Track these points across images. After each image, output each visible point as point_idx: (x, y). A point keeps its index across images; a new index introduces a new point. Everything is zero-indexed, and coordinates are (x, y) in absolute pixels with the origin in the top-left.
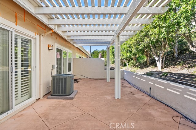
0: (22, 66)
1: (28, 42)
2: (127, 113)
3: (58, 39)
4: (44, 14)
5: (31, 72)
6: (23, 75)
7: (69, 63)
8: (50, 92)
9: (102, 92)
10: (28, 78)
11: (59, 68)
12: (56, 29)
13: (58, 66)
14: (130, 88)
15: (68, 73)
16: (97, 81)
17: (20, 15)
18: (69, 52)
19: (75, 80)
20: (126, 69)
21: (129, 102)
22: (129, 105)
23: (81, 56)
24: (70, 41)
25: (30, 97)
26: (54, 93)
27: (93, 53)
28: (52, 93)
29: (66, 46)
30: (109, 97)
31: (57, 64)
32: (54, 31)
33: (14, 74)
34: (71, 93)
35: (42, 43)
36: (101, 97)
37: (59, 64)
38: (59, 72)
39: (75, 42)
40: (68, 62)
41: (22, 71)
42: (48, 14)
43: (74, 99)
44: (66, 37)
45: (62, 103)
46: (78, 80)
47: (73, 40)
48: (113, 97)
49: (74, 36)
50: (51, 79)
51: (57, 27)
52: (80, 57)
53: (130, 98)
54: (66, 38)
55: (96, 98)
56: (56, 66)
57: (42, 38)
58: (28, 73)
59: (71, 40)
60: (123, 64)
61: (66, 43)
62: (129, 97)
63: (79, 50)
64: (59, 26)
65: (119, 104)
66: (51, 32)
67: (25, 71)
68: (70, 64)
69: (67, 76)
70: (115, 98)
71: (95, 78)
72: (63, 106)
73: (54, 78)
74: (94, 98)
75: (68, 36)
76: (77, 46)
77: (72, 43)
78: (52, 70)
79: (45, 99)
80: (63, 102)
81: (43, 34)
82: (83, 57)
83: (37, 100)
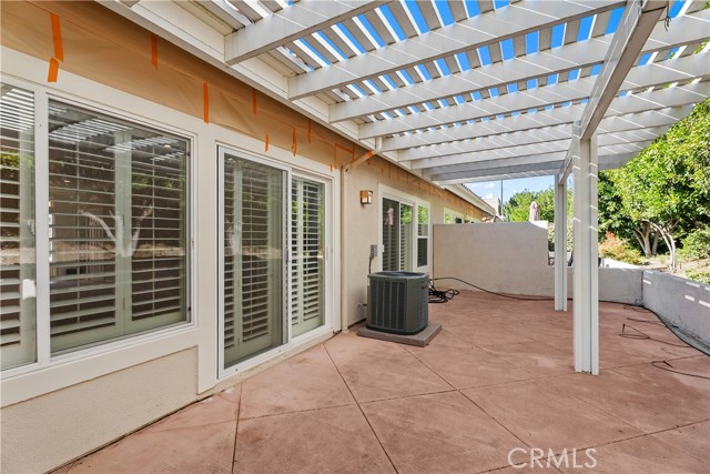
0: (305, 248)
1: (316, 190)
2: (611, 425)
3: (386, 171)
4: (352, 119)
5: (322, 261)
6: (307, 269)
7: (419, 240)
8: (364, 320)
9: (526, 340)
10: (316, 276)
11: (390, 254)
12: (378, 148)
13: (386, 249)
14: (659, 346)
15: (416, 269)
16: (514, 303)
17: (302, 131)
18: (419, 206)
19: (436, 293)
20: (664, 266)
21: (634, 393)
22: (631, 404)
23: (460, 216)
24: (419, 174)
25: (321, 323)
26: (373, 323)
27: (513, 203)
28: (369, 322)
29: (410, 190)
30: (546, 362)
31: (385, 242)
32: (374, 153)
33: (290, 265)
34: (420, 327)
35: (345, 187)
36: (520, 355)
37: (390, 243)
38: (389, 265)
39: (437, 175)
40: (416, 237)
41: (305, 260)
42: (360, 117)
43: (427, 348)
44: (409, 163)
45: (392, 352)
46: (447, 295)
47: (428, 169)
48: (566, 363)
49: (430, 158)
50: (367, 283)
51: (380, 141)
52: (459, 221)
53: (647, 382)
54: (407, 166)
55: (497, 356)
56: (381, 249)
57: (346, 175)
58: (316, 265)
59: (423, 169)
60: (651, 244)
61: (411, 179)
62: (643, 375)
63: (452, 199)
64: (387, 137)
65: (585, 390)
66: (367, 157)
67: (310, 260)
68: (422, 244)
69: (408, 278)
70: (573, 368)
71: (507, 291)
72: (395, 360)
73: (373, 280)
74: (490, 354)
75: (413, 161)
76: (443, 187)
77: (427, 178)
78: (371, 259)
79: (353, 334)
80: (396, 349)
81: (348, 166)
82: (471, 219)
83: (336, 334)
